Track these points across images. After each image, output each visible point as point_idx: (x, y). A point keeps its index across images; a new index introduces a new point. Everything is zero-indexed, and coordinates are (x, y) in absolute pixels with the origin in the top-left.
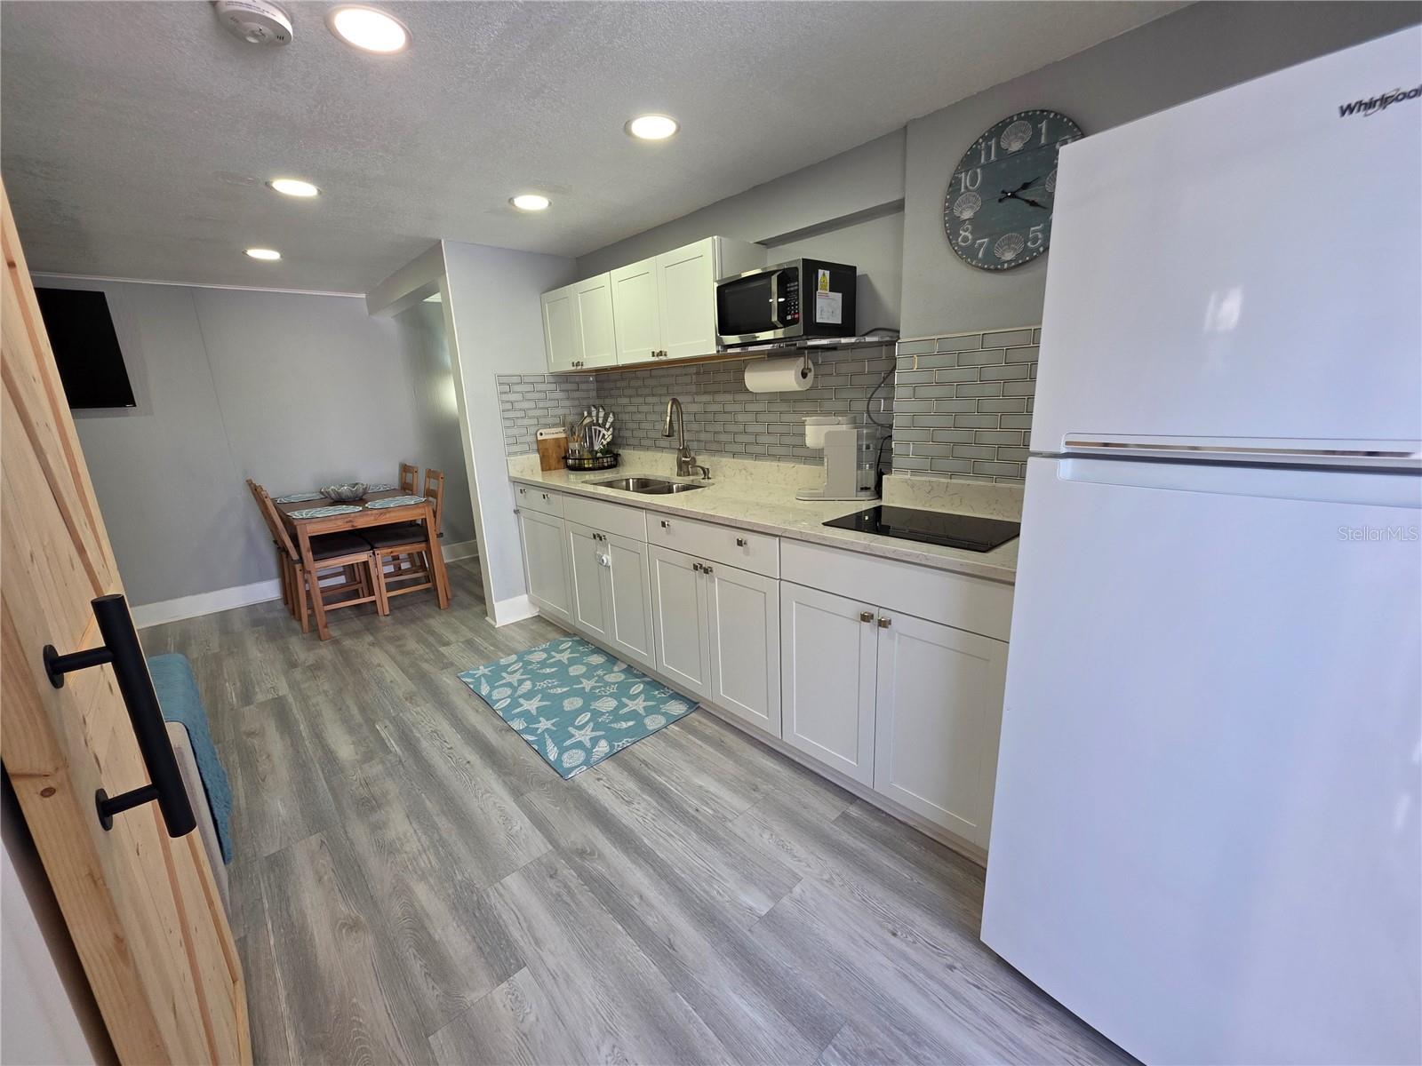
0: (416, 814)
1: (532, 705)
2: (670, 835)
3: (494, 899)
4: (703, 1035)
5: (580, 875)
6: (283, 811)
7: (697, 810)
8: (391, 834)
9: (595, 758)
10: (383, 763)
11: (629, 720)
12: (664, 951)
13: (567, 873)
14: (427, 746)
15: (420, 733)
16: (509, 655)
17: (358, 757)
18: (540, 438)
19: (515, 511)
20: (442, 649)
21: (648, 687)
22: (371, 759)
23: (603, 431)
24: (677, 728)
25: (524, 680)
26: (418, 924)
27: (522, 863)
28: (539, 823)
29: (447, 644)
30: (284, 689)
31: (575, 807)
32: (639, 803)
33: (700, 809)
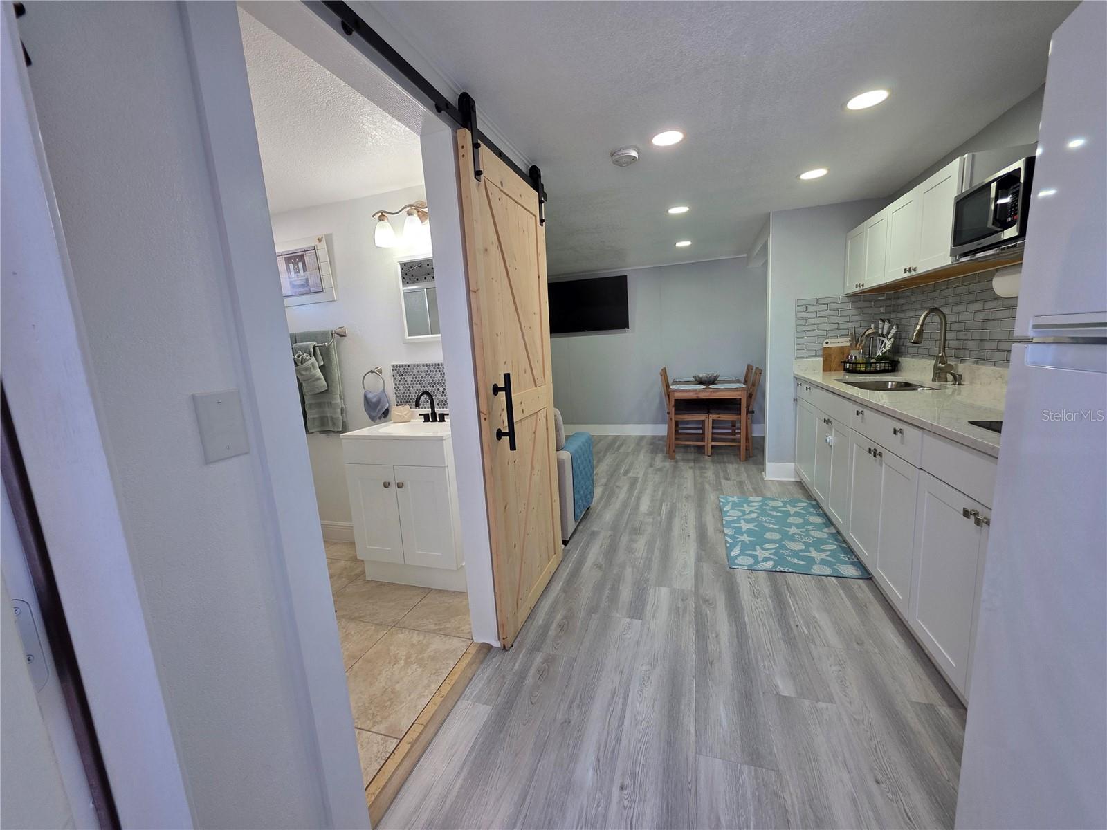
0: (650, 545)
1: (745, 526)
2: (764, 625)
3: (651, 591)
4: (690, 701)
5: (696, 608)
6: (607, 518)
7: (797, 626)
8: (635, 546)
9: (758, 567)
10: (653, 519)
11: (802, 560)
12: (705, 662)
13: (691, 604)
14: (677, 522)
15: (679, 514)
16: (758, 496)
17: (646, 512)
18: (825, 346)
19: (794, 400)
20: (723, 481)
21: (839, 549)
22: (651, 515)
23: (886, 341)
24: (835, 581)
25: (753, 512)
26: (618, 580)
27: (675, 586)
28: (698, 576)
29: (727, 479)
30: (641, 475)
31: (723, 582)
32: (761, 601)
33: (800, 626)
